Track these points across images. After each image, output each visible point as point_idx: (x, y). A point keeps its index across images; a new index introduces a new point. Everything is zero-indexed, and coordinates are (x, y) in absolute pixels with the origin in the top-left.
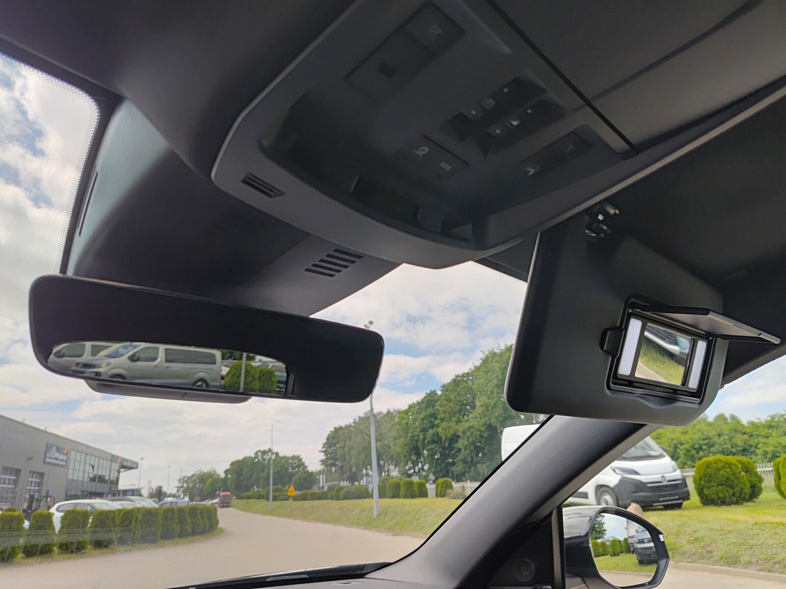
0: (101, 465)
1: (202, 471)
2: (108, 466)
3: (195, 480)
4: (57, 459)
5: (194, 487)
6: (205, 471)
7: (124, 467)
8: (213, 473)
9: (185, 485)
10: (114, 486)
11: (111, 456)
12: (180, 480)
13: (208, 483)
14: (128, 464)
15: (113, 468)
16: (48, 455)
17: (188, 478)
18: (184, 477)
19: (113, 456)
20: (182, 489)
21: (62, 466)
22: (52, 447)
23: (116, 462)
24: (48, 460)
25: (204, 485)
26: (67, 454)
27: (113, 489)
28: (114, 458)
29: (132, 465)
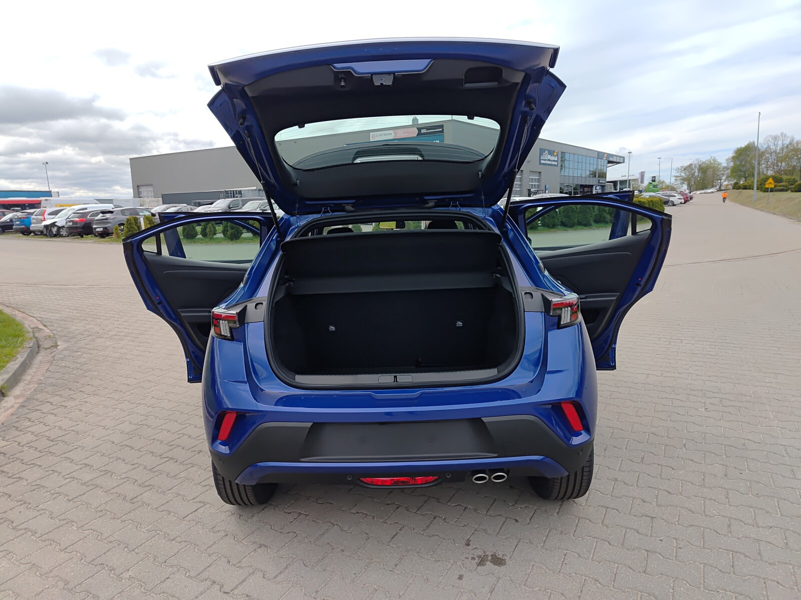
0: (588, 162)
2: (595, 163)
4: (549, 160)
8: (712, 161)
10: (602, 179)
11: (597, 153)
14: (615, 160)
15: (599, 164)
16: (542, 158)
18: (681, 167)
19: (599, 152)
21: (555, 165)
22: (544, 150)
23: (602, 159)
24: (542, 162)
26: (557, 155)
27: (600, 181)
28: (600, 155)
29: (618, 161)
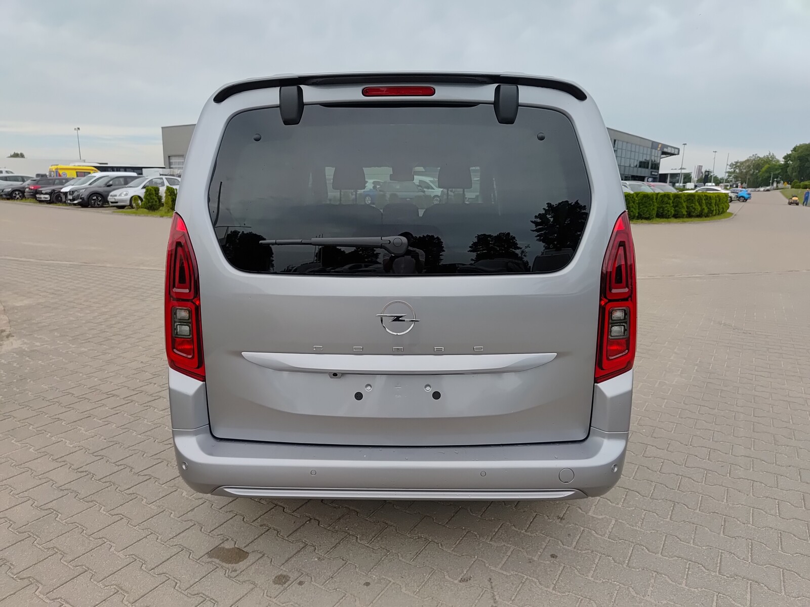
0: (641, 151)
1: (758, 157)
3: (749, 166)
5: (747, 173)
6: (761, 156)
7: (664, 153)
8: (770, 158)
9: (737, 171)
10: (655, 170)
11: (651, 142)
12: (732, 165)
13: (764, 169)
14: (669, 151)
15: (653, 154)
17: (742, 163)
18: (737, 163)
19: (653, 142)
20: (733, 175)
23: (656, 149)
27: (654, 173)
28: (654, 145)
29: (673, 152)
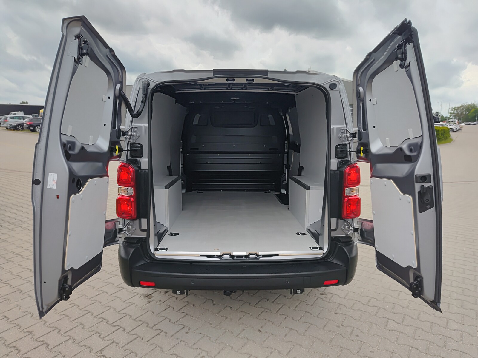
3: (463, 109)
5: (462, 113)
9: (456, 112)
12: (452, 109)
17: (458, 108)
18: (455, 107)
20: (453, 115)
25: (469, 113)
